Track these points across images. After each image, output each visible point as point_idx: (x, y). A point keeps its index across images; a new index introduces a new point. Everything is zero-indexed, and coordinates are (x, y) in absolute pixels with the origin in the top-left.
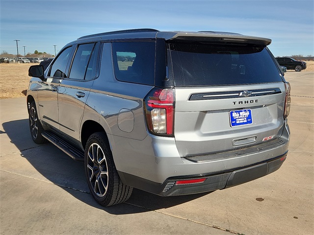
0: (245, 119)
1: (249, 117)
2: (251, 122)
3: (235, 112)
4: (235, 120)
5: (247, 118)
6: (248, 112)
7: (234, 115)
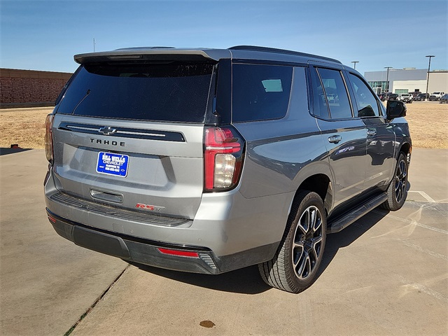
0: (119, 167)
1: (124, 166)
2: (123, 174)
3: (107, 154)
4: (105, 165)
5: (121, 167)
6: (124, 159)
7: (105, 157)
